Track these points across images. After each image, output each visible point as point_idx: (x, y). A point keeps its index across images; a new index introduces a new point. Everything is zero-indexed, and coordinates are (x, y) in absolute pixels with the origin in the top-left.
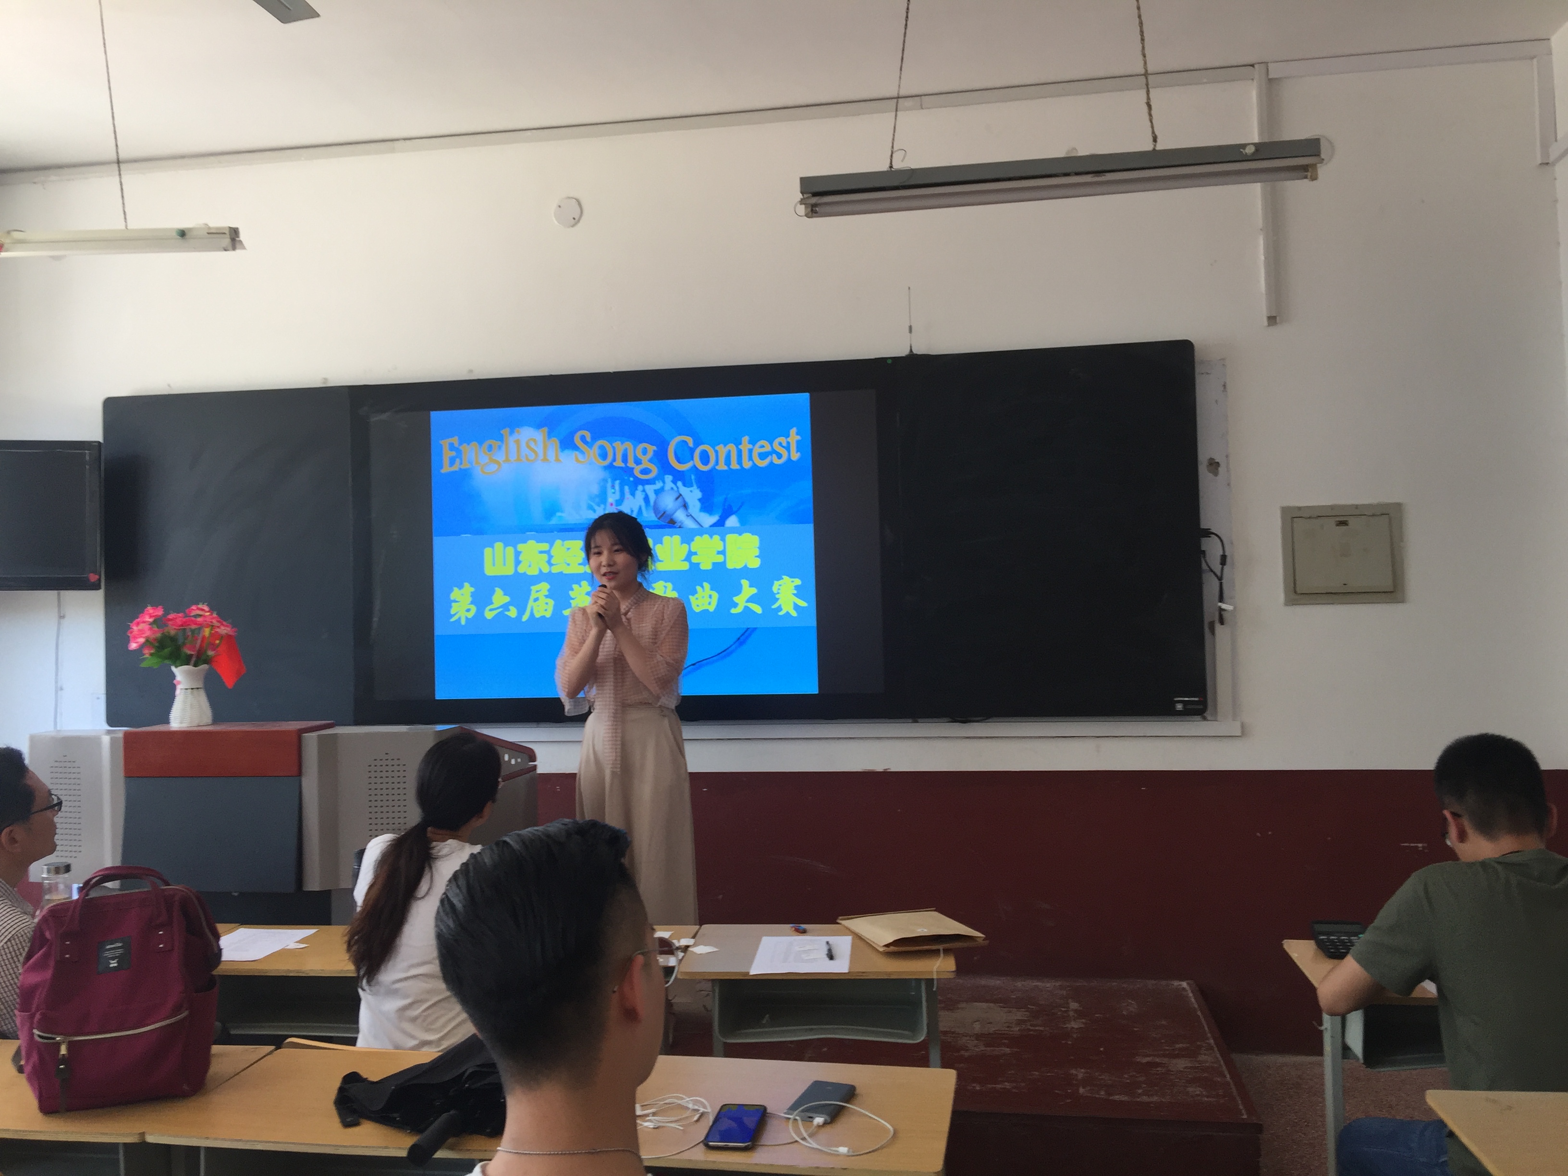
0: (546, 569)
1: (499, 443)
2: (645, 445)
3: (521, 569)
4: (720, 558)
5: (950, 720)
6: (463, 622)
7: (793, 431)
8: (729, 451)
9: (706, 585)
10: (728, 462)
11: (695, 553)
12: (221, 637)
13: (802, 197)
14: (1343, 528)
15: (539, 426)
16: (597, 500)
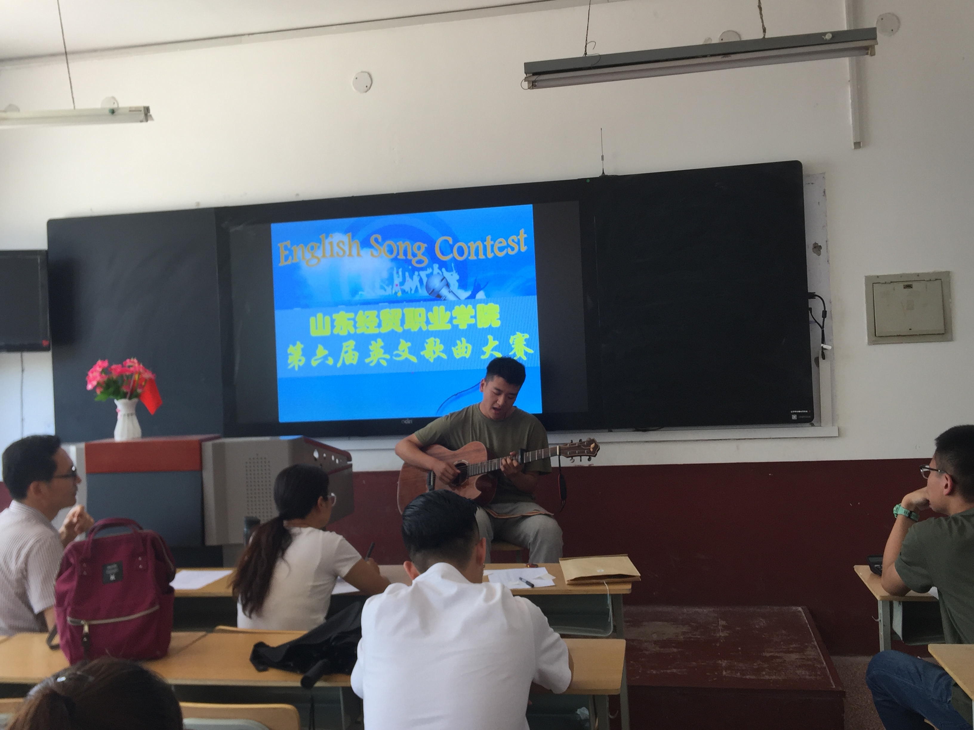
0: (352, 331)
1: (318, 244)
2: (418, 244)
3: (336, 332)
4: (473, 321)
5: (634, 429)
6: (296, 368)
7: (522, 231)
8: (478, 247)
9: (463, 340)
10: (477, 254)
11: (455, 318)
12: (145, 380)
13: (526, 76)
14: (909, 290)
15: (346, 232)
16: (387, 282)
